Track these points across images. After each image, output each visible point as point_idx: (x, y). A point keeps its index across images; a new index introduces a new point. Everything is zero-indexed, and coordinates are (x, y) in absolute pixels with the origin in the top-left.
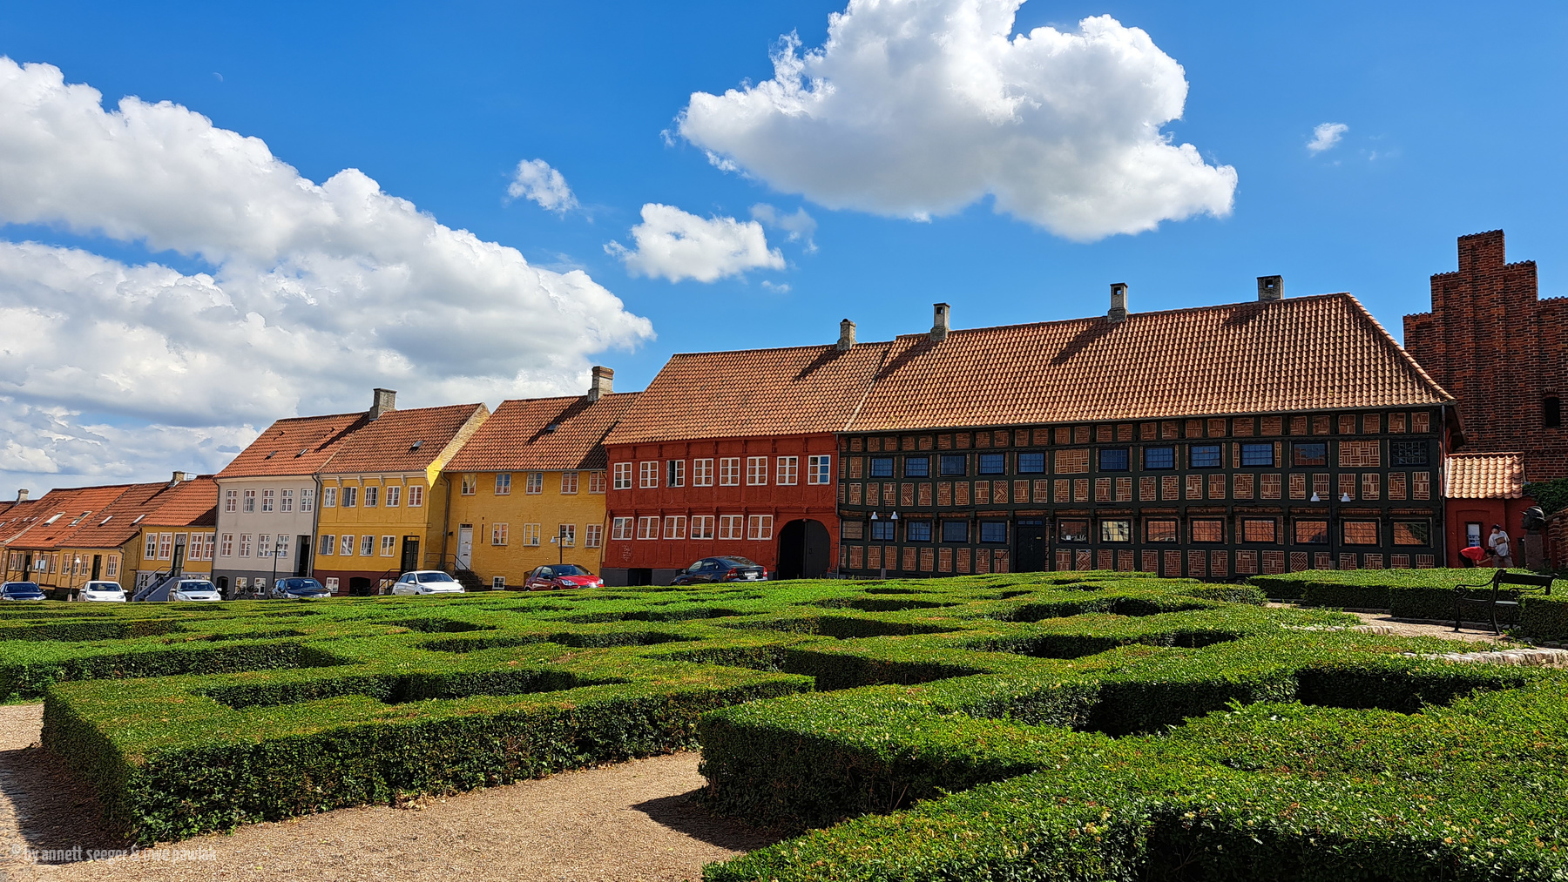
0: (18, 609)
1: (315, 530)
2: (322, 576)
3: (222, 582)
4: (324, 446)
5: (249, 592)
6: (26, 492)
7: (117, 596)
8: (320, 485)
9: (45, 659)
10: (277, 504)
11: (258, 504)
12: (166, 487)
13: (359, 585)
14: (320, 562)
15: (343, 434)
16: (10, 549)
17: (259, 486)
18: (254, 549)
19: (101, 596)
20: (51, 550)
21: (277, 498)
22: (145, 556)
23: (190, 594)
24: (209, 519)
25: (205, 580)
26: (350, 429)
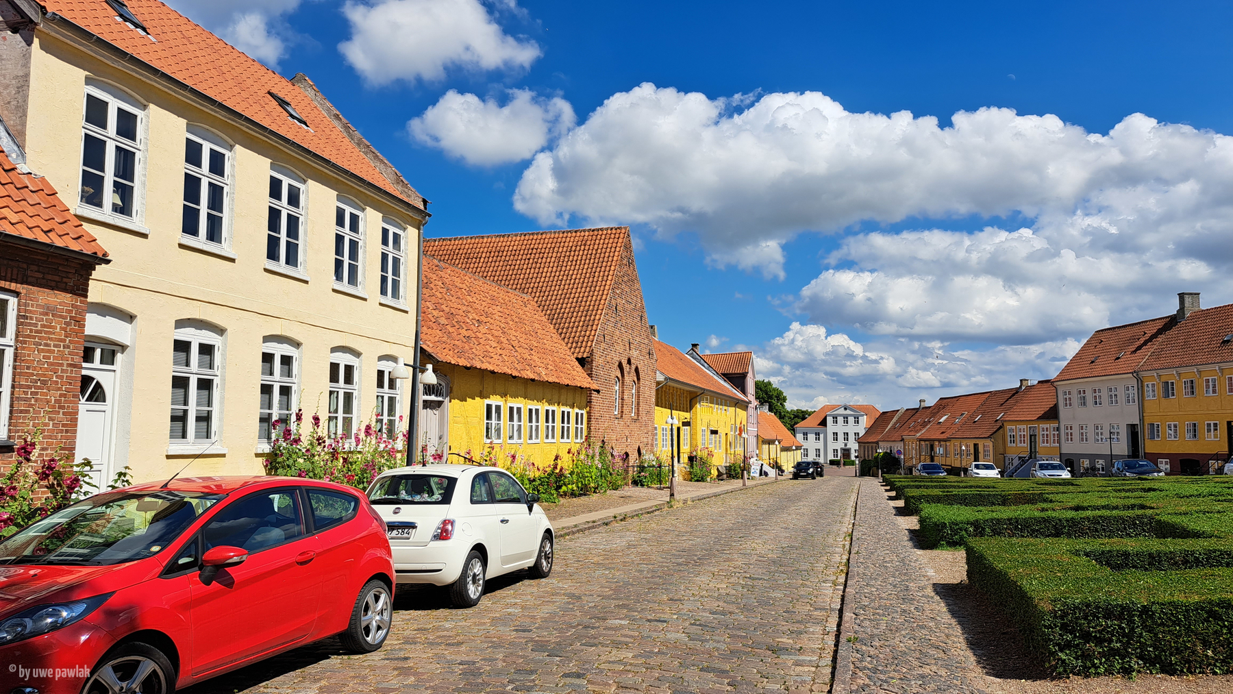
0: (932, 481)
1: (1142, 419)
2: (1154, 458)
3: (1069, 462)
4: (1139, 348)
5: (1092, 471)
6: (924, 401)
7: (993, 474)
8: (1140, 381)
9: (958, 519)
10: (1105, 399)
11: (1090, 400)
12: (1016, 391)
13: (1189, 466)
14: (1150, 446)
15: (1154, 336)
16: (920, 440)
17: (1088, 386)
18: (1091, 435)
19: (983, 473)
20: (945, 440)
21: (1105, 395)
22: (1009, 444)
23: (1047, 472)
24: (1052, 414)
25: (1057, 462)
26: (1160, 332)
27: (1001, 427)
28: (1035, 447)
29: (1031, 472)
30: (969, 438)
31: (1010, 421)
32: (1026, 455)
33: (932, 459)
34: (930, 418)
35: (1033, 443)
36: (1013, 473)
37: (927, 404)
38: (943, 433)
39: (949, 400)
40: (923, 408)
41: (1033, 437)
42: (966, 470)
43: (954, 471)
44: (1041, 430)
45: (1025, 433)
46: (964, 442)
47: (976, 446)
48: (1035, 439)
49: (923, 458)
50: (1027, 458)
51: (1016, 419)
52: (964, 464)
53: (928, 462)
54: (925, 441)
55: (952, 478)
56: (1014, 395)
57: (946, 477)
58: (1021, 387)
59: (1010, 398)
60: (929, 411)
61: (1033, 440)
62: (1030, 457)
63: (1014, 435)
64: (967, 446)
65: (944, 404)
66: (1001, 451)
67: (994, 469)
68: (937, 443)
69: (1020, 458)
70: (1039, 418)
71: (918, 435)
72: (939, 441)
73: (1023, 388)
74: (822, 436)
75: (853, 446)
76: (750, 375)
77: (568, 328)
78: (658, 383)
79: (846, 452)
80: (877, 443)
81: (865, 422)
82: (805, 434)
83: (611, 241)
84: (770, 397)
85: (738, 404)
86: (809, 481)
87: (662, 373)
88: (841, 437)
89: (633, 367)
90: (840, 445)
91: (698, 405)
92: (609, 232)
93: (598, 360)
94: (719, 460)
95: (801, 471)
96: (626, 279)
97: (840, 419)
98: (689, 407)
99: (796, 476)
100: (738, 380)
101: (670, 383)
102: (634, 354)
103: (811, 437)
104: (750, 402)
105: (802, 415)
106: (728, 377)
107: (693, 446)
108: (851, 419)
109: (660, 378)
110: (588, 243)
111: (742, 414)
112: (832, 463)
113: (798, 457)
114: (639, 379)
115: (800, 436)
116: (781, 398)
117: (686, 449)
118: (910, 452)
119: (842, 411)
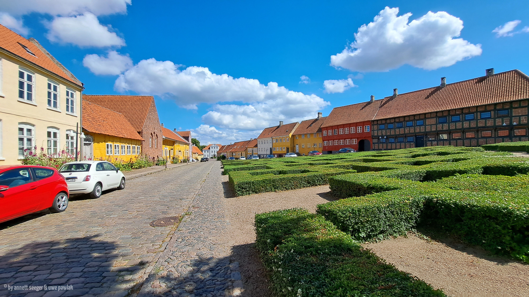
1: (272, 147)
2: (274, 155)
3: (259, 156)
4: (272, 132)
5: (263, 158)
7: (245, 159)
8: (272, 139)
10: (266, 143)
11: (263, 143)
12: (250, 141)
13: (280, 156)
14: (273, 152)
15: (275, 130)
16: (230, 152)
17: (263, 140)
18: (263, 150)
19: (242, 159)
20: (235, 152)
21: (266, 142)
22: (248, 153)
23: (254, 158)
24: (256, 146)
25: (257, 156)
26: (276, 129)
27: (247, 149)
28: (253, 153)
30: (240, 151)
31: (248, 147)
33: (232, 156)
37: (232, 144)
38: (235, 150)
39: (236, 143)
42: (239, 158)
44: (254, 149)
49: (230, 156)
60: (232, 146)
61: (252, 151)
62: (252, 155)
63: (249, 150)
64: (240, 153)
69: (250, 155)
70: (254, 147)
74: (209, 152)
76: (190, 137)
77: (135, 123)
78: (163, 139)
79: (215, 155)
80: (221, 153)
81: (219, 148)
82: (205, 151)
83: (148, 100)
84: (196, 142)
85: (186, 144)
86: (205, 162)
88: (213, 152)
89: (156, 134)
90: (213, 154)
91: (175, 144)
92: (148, 97)
93: (144, 132)
94: (181, 158)
95: (202, 160)
96: (153, 110)
97: (213, 148)
98: (173, 145)
100: (187, 138)
101: (167, 139)
102: (156, 131)
104: (190, 144)
105: (204, 147)
106: (184, 137)
107: (174, 155)
108: (216, 148)
109: (164, 137)
110: (141, 100)
111: (188, 146)
112: (211, 158)
113: (202, 157)
114: (157, 138)
115: (203, 152)
116: (198, 143)
117: (172, 155)
118: (228, 155)
119: (214, 146)
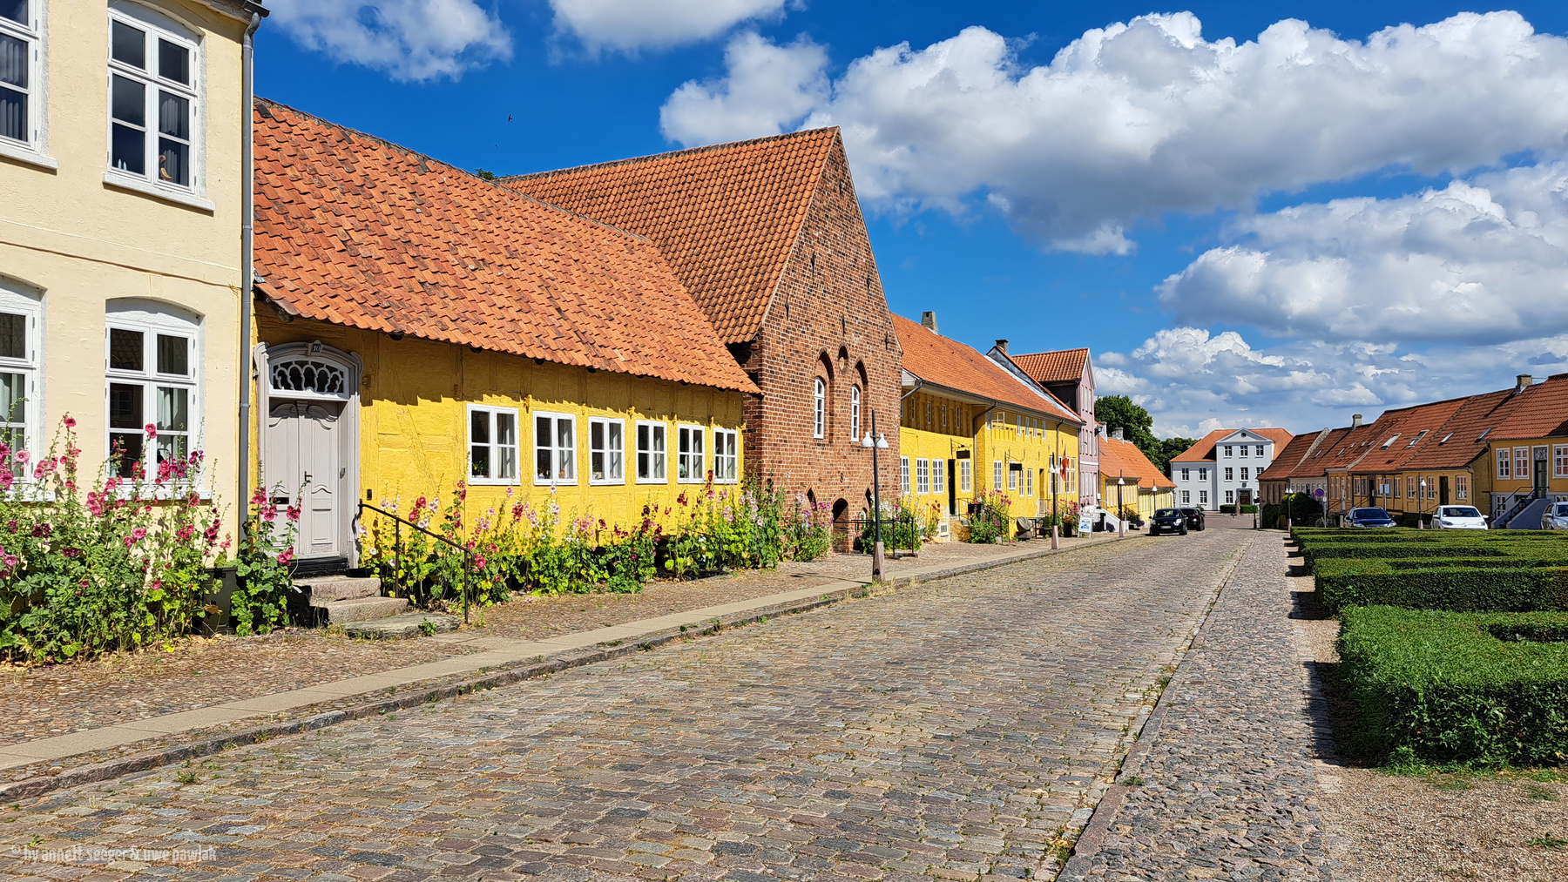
6: (1360, 417)
12: (1511, 394)
16: (1354, 474)
19: (1458, 522)
20: (1393, 473)
27: (1485, 450)
28: (1544, 481)
29: (1544, 519)
30: (1431, 469)
31: (1502, 440)
32: (1528, 492)
33: (1372, 503)
34: (1370, 441)
35: (1540, 474)
36: (1506, 522)
37: (1364, 421)
38: (1389, 462)
39: (1399, 413)
40: (1358, 427)
41: (1540, 464)
42: (1427, 518)
43: (1408, 520)
44: (1554, 452)
45: (1527, 459)
46: (1425, 474)
47: (1443, 481)
48: (1544, 467)
49: (1357, 500)
50: (1530, 497)
51: (1511, 436)
52: (1424, 509)
53: (1366, 506)
54: (1361, 474)
55: (1407, 532)
56: (1506, 400)
57: (1396, 529)
58: (1518, 387)
59: (1501, 405)
60: (1368, 431)
61: (1540, 469)
62: (1536, 496)
63: (1507, 462)
64: (1428, 481)
65: (1391, 419)
66: (1486, 486)
67: (1477, 515)
68: (1379, 478)
69: (1517, 497)
70: (1550, 434)
71: (1350, 466)
72: (1384, 474)
73: (1523, 389)
74: (1209, 473)
75: (1253, 485)
76: (1084, 383)
77: (726, 296)
78: (904, 390)
79: (1245, 495)
80: (1287, 480)
81: (1271, 452)
82: (1186, 471)
83: (808, 152)
84: (1128, 419)
85: (1059, 424)
86: (1175, 539)
87: (911, 373)
88: (1237, 474)
89: (853, 363)
90: (1236, 484)
91: (986, 427)
92: (807, 138)
93: (774, 346)
95: (1163, 524)
96: (834, 214)
97: (1236, 450)
98: (973, 430)
99: (1155, 531)
100: (1066, 391)
101: (923, 389)
102: (854, 340)
103: (1195, 474)
104: (1084, 423)
105: (1183, 445)
106: (1050, 387)
107: (979, 490)
108: (1252, 450)
109: (908, 381)
110: (773, 158)
111: (1069, 442)
112: (1224, 509)
113: (1164, 502)
114: (865, 382)
115: (1177, 475)
116: (1143, 419)
117: (965, 494)
118: (1338, 493)
119: (1238, 438)
